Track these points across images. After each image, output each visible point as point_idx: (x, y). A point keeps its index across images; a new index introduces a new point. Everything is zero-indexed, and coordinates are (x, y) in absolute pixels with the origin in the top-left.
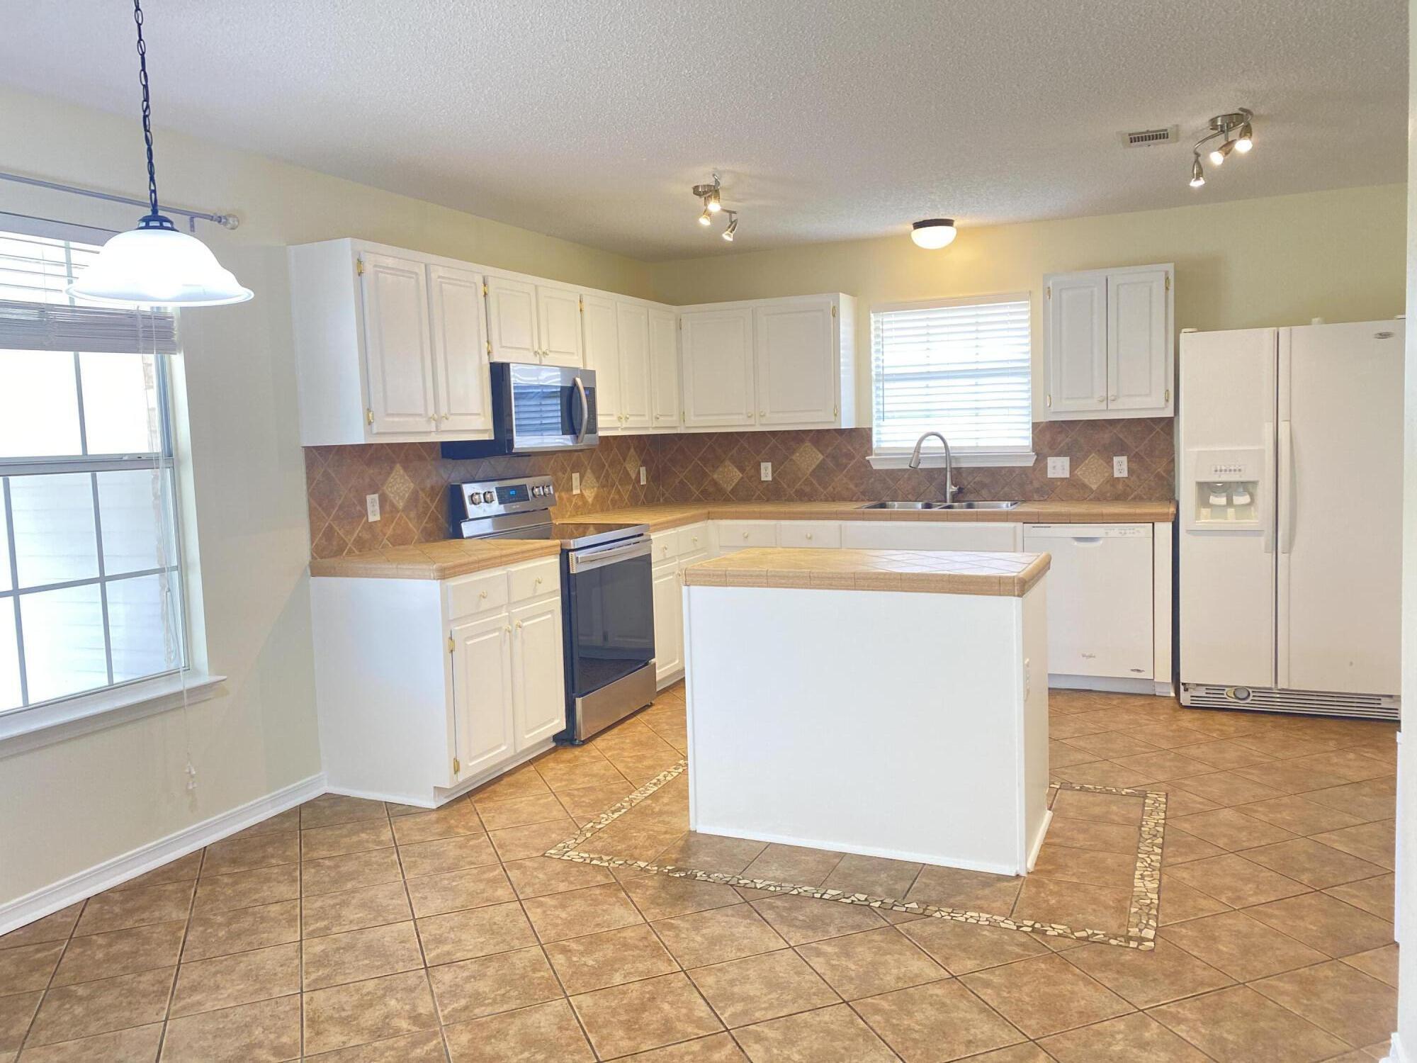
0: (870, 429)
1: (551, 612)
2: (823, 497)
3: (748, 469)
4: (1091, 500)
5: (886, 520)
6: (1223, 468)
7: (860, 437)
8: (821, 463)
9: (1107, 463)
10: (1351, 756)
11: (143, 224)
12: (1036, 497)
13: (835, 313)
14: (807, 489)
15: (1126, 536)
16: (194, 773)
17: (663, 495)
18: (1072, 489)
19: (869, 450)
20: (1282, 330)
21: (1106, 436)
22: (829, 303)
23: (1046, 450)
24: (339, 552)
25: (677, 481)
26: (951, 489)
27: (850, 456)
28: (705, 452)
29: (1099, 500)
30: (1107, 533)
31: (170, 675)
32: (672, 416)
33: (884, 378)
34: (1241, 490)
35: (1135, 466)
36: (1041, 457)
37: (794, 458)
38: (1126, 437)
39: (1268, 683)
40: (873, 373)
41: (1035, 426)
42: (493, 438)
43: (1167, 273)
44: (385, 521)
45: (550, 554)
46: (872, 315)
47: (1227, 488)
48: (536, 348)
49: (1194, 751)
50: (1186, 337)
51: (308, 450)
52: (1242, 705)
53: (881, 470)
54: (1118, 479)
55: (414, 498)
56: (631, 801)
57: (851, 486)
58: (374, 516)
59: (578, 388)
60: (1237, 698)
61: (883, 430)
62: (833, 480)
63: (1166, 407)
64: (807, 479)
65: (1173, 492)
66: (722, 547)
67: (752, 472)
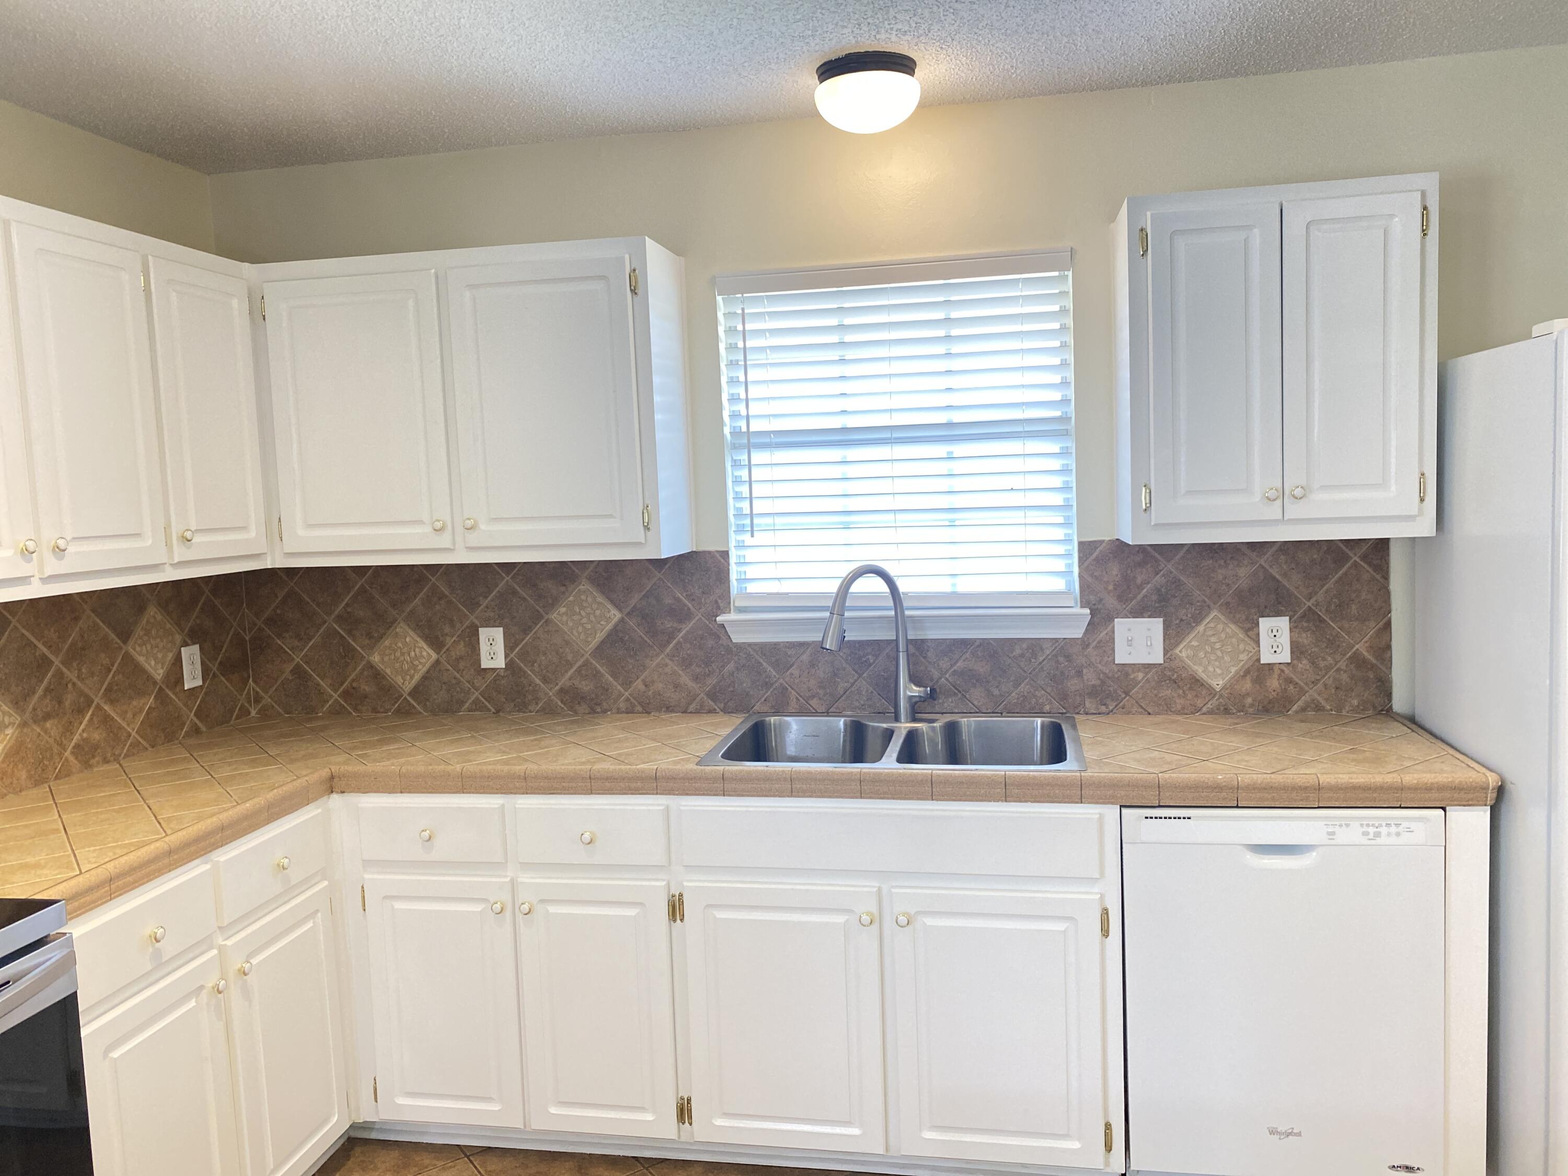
0: (725, 554)
2: (622, 705)
3: (449, 641)
4: (1211, 712)
5: (780, 794)
7: (701, 572)
8: (615, 630)
9: (1247, 631)
12: (1089, 704)
13: (637, 285)
14: (586, 686)
15: (1379, 841)
17: (258, 699)
18: (1168, 687)
19: (723, 602)
21: (1242, 576)
22: (623, 258)
23: (1111, 602)
25: (288, 668)
26: (908, 690)
27: (681, 615)
28: (347, 605)
29: (1227, 711)
30: (1331, 834)
32: (244, 528)
33: (751, 441)
35: (1306, 639)
36: (1100, 619)
37: (554, 616)
38: (1285, 575)
40: (727, 430)
41: (1086, 549)
43: (1424, 194)
46: (719, 299)
53: (750, 645)
54: (1270, 666)
57: (685, 679)
61: (750, 555)
62: (645, 667)
63: (1421, 513)
64: (586, 664)
65: (1389, 696)
66: (368, 864)
67: (461, 649)
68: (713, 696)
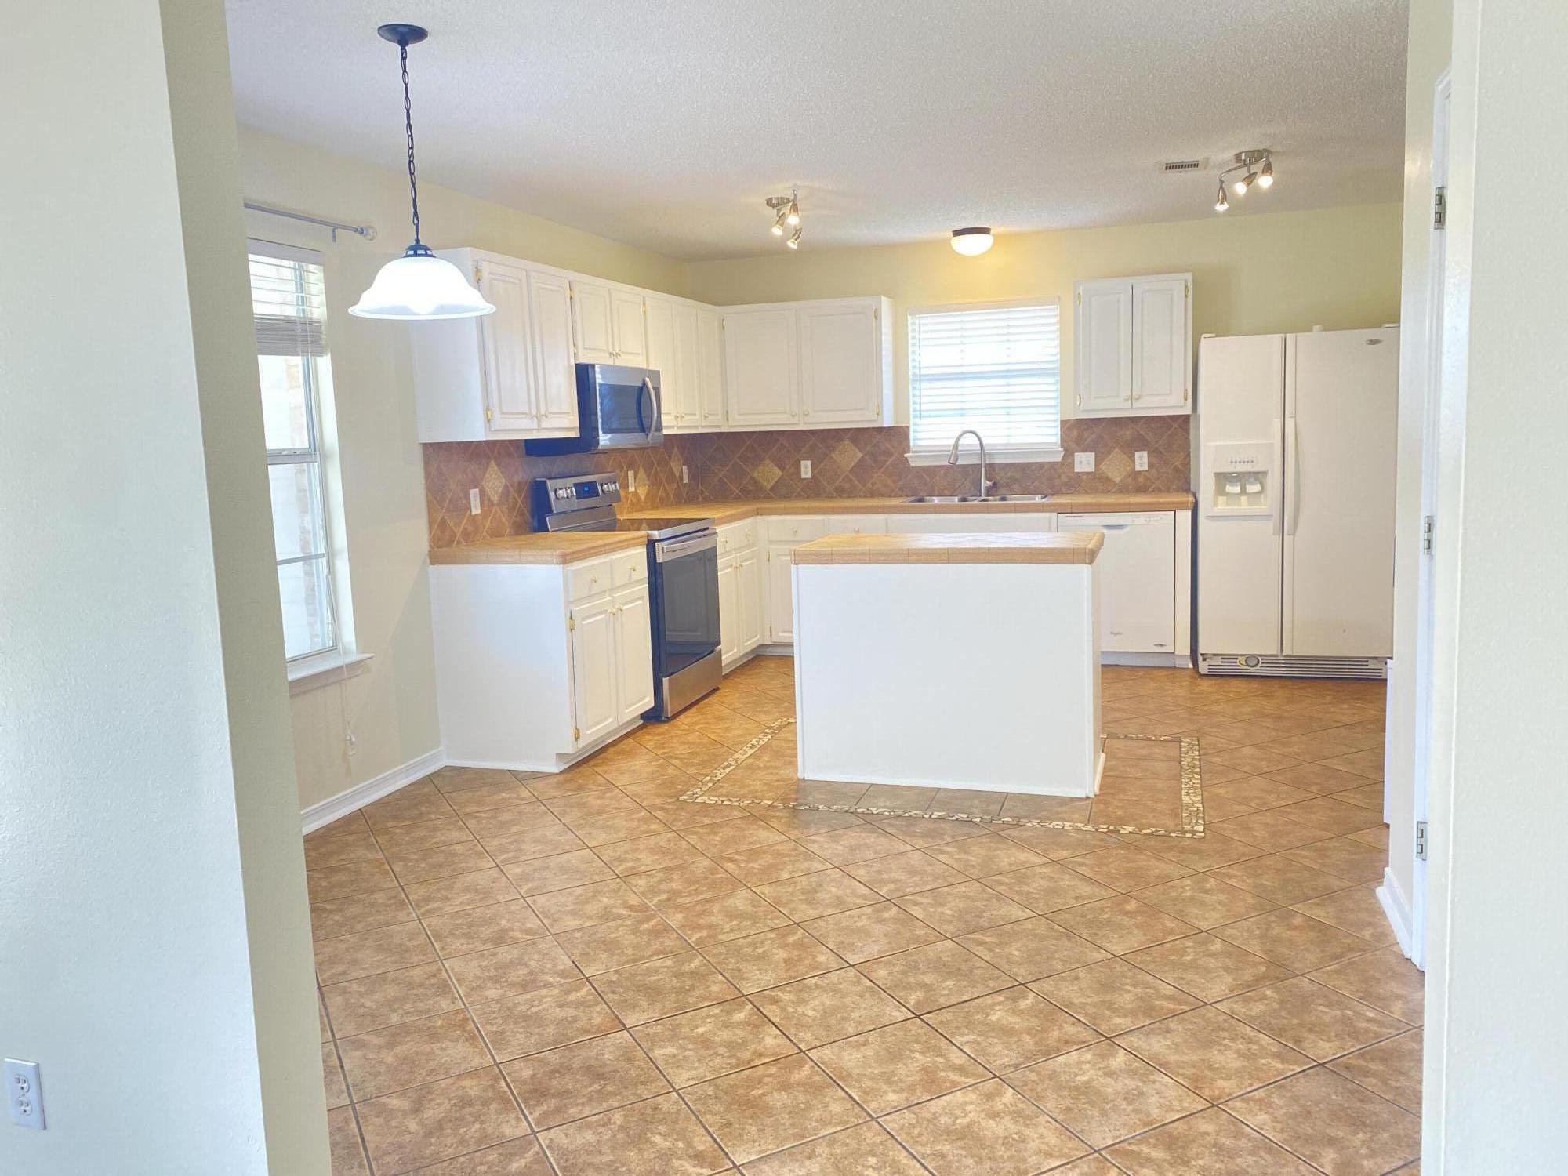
0: (908, 427)
1: (641, 598)
2: (862, 494)
3: (788, 467)
4: (1114, 491)
6: (1238, 460)
7: (899, 434)
8: (860, 461)
9: (1130, 457)
10: (1345, 706)
11: (412, 252)
12: (1064, 490)
13: (877, 315)
14: (847, 486)
15: (1150, 524)
16: (353, 739)
17: (702, 493)
18: (1097, 482)
19: (907, 448)
20: (1288, 335)
21: (1128, 433)
22: (872, 306)
23: (1073, 446)
24: (449, 544)
25: (716, 479)
26: (985, 484)
27: (889, 454)
28: (745, 451)
29: (1121, 491)
30: (1133, 521)
31: (324, 652)
32: (718, 415)
33: (921, 378)
34: (1252, 479)
35: (1154, 460)
36: (1068, 453)
37: (833, 455)
38: (1146, 433)
39: (1273, 650)
40: (910, 374)
41: (1063, 423)
42: (578, 436)
43: (1186, 281)
44: (485, 514)
45: (640, 544)
46: (909, 317)
47: (1242, 478)
48: (611, 351)
49: (1215, 708)
50: (1207, 343)
51: (426, 446)
52: (1253, 671)
53: (918, 467)
54: (1139, 472)
55: (505, 494)
56: (736, 760)
57: (889, 482)
58: (476, 510)
59: (647, 387)
60: (1248, 665)
61: (919, 428)
62: (872, 477)
63: (1185, 405)
64: (847, 476)
65: (1189, 484)
66: (771, 542)
67: (792, 470)
68: (901, 489)
